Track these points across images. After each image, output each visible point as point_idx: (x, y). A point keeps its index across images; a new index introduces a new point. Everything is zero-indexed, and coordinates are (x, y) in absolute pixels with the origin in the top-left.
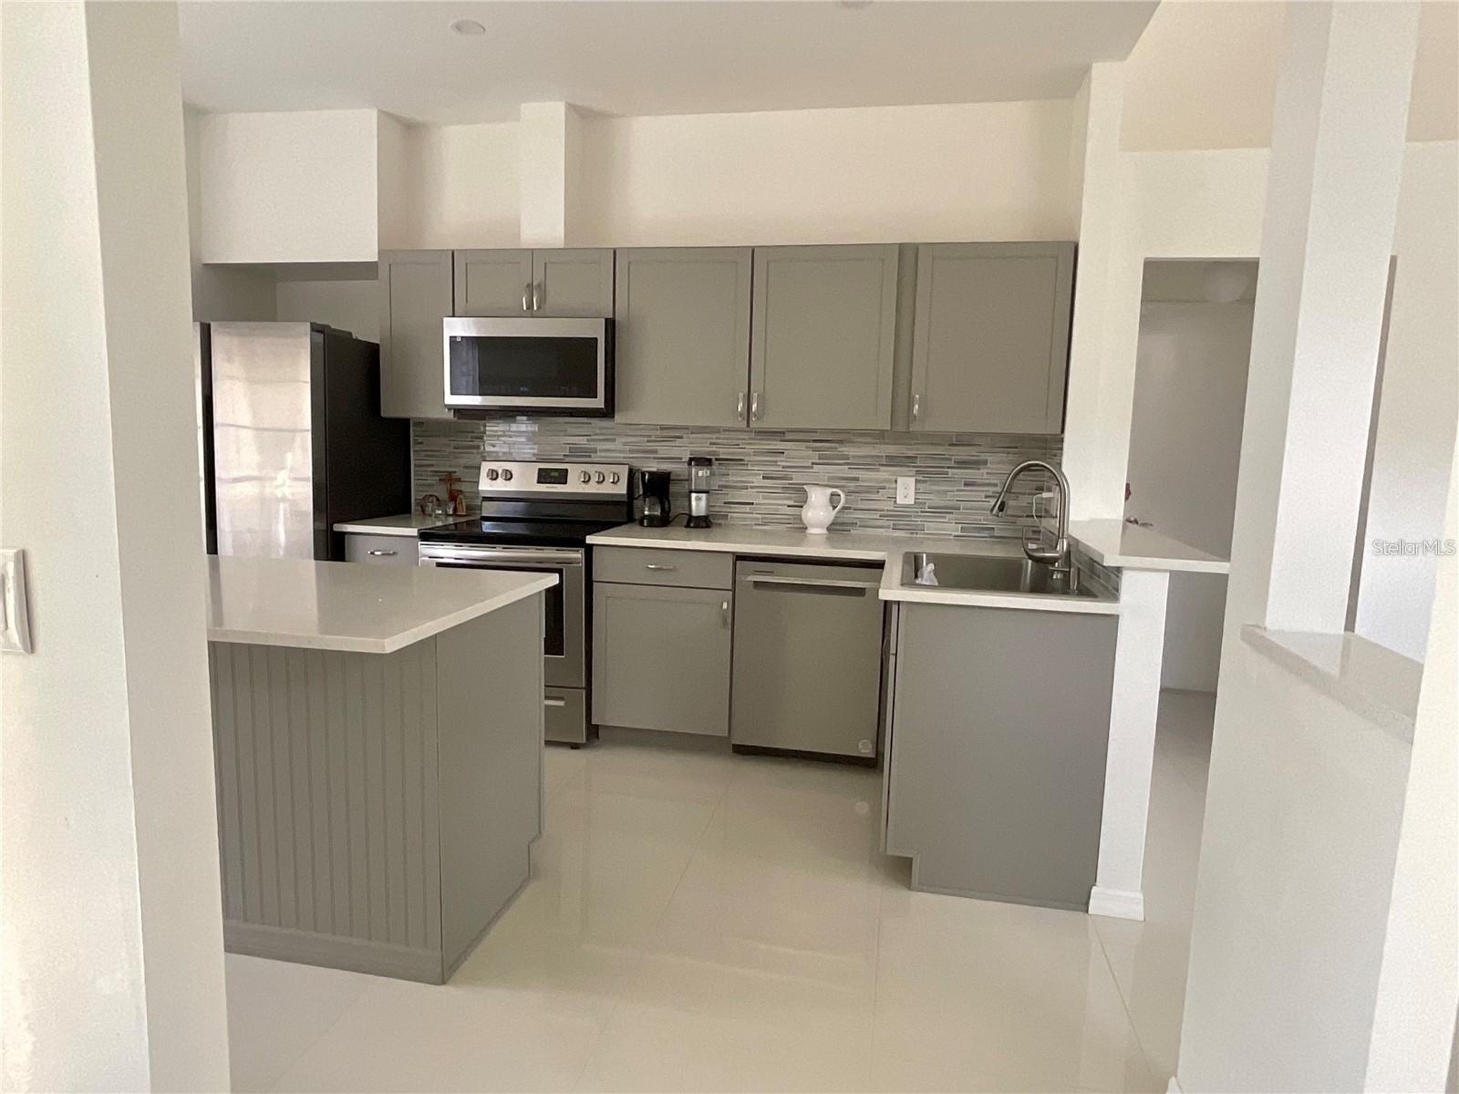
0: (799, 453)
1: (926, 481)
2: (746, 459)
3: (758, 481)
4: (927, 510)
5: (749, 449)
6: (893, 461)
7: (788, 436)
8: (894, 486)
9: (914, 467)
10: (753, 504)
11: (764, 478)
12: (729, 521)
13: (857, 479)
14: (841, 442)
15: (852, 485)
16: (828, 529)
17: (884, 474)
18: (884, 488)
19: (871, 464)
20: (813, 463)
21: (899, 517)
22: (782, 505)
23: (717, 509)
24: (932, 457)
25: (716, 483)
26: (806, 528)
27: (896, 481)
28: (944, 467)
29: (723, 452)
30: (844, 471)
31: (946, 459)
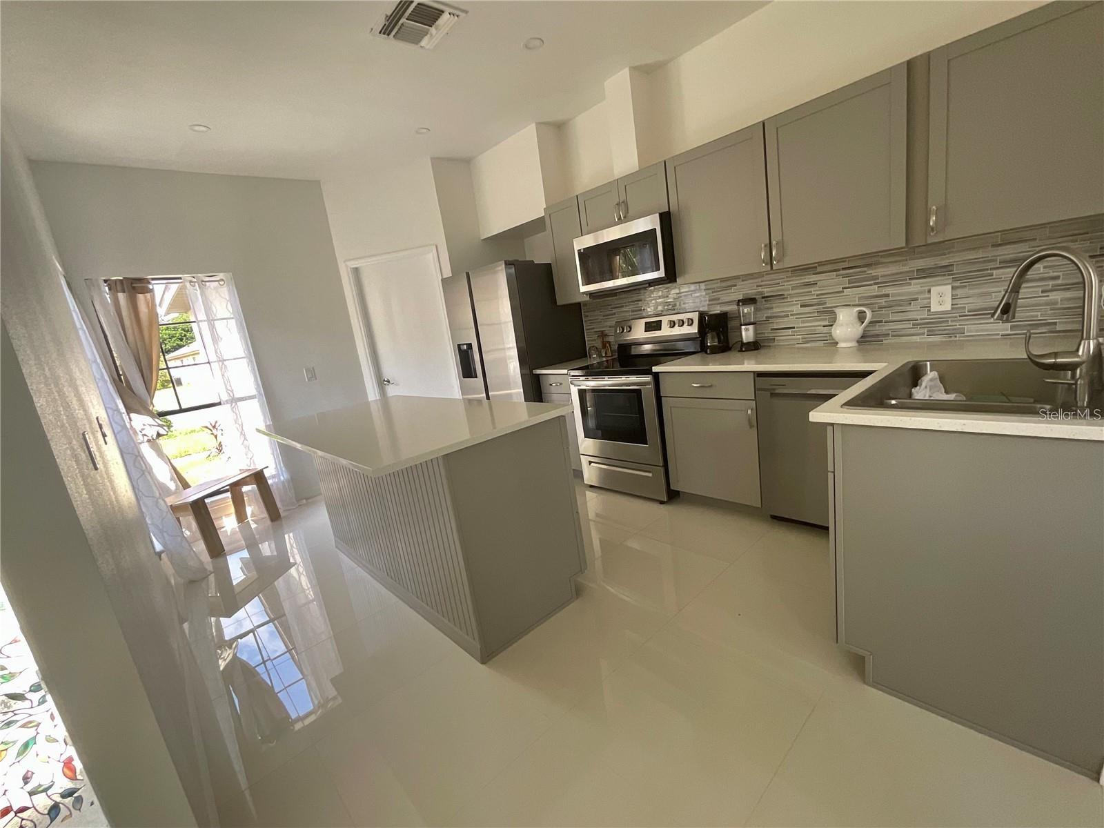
0: (829, 282)
1: (965, 286)
2: (786, 293)
3: (797, 309)
4: (967, 313)
5: (788, 285)
6: (923, 274)
7: (819, 269)
8: (927, 296)
9: (949, 275)
10: (794, 328)
11: (801, 306)
12: (776, 343)
13: (887, 295)
14: (869, 265)
15: (882, 301)
16: (858, 342)
17: (915, 287)
18: (917, 299)
19: (900, 280)
20: (843, 288)
21: (934, 324)
22: (818, 325)
23: (766, 335)
24: (973, 262)
25: (762, 316)
26: (837, 343)
27: (929, 291)
28: (987, 269)
29: (767, 291)
30: (874, 290)
31: (990, 261)
